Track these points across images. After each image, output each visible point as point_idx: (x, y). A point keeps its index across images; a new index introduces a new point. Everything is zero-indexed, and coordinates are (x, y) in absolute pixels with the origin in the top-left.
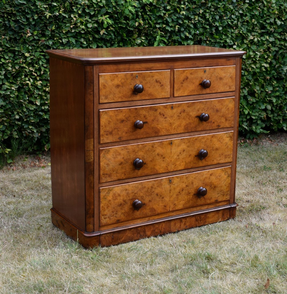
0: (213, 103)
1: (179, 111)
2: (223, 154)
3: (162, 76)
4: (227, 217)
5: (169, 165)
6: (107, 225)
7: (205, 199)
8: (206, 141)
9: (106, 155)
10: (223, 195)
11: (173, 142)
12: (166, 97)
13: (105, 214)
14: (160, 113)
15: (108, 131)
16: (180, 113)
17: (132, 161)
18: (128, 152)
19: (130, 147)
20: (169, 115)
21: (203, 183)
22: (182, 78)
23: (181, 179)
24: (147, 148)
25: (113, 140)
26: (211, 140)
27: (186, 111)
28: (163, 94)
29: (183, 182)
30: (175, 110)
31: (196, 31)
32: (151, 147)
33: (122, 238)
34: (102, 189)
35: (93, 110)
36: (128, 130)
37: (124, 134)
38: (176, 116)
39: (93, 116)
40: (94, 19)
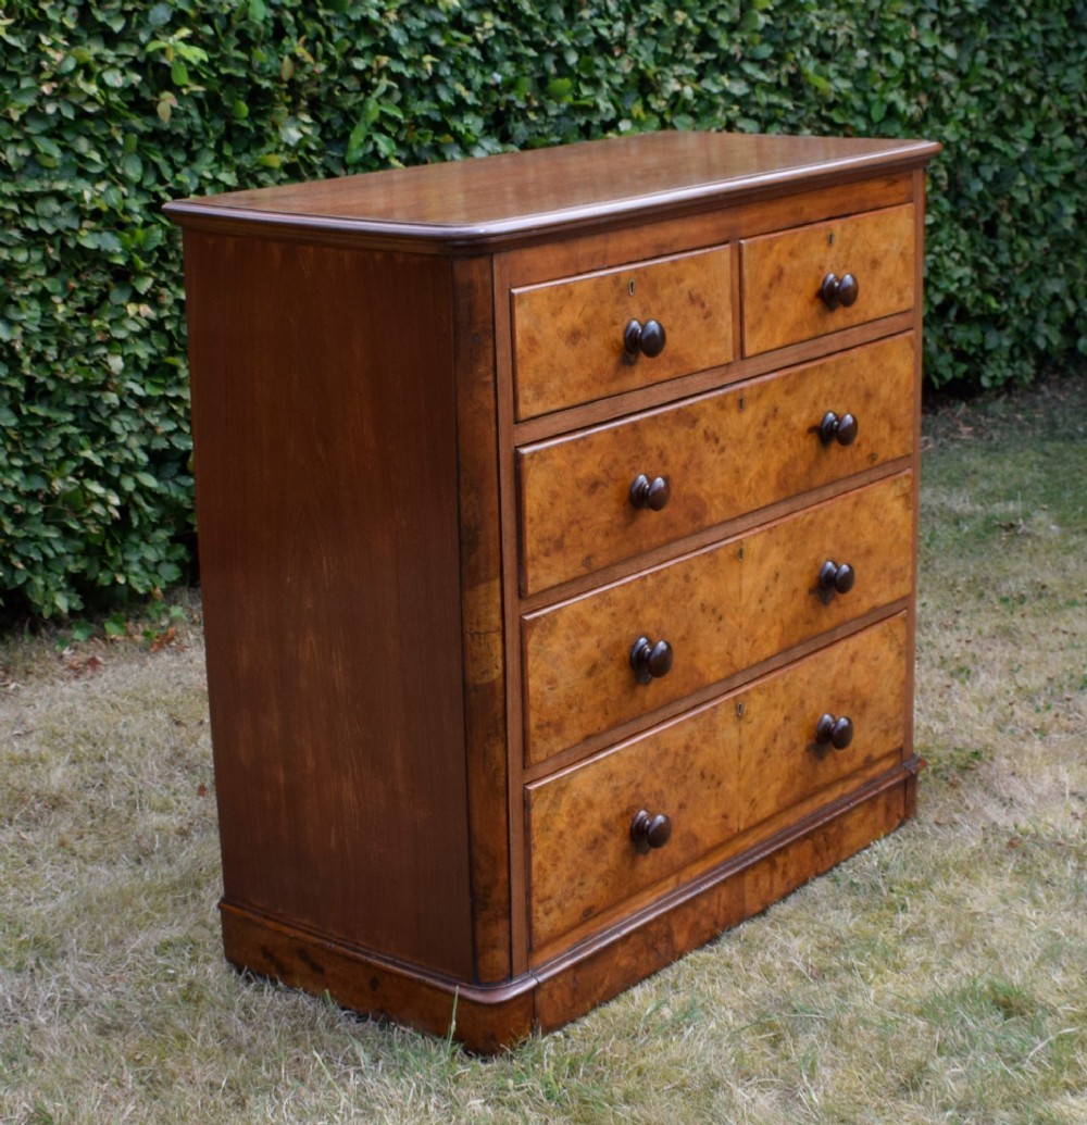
0: (855, 364)
1: (761, 415)
2: (884, 569)
3: (707, 272)
4: (898, 816)
5: (734, 646)
6: (555, 937)
7: (836, 758)
8: (838, 526)
9: (545, 642)
10: (886, 732)
11: (744, 547)
12: (723, 361)
13: (548, 893)
14: (705, 432)
15: (549, 540)
16: (765, 424)
17: (624, 651)
18: (613, 614)
19: (618, 595)
20: (734, 436)
21: (832, 698)
22: (765, 278)
23: (769, 696)
24: (669, 589)
25: (566, 574)
26: (852, 520)
27: (780, 412)
28: (713, 349)
29: (776, 706)
30: (748, 414)
31: (490, 74)
32: (681, 582)
33: (602, 982)
34: (539, 790)
35: (494, 456)
36: (611, 522)
37: (599, 540)
38: (751, 436)
39: (495, 479)
40: (124, 49)
